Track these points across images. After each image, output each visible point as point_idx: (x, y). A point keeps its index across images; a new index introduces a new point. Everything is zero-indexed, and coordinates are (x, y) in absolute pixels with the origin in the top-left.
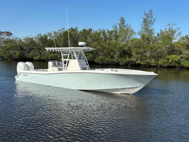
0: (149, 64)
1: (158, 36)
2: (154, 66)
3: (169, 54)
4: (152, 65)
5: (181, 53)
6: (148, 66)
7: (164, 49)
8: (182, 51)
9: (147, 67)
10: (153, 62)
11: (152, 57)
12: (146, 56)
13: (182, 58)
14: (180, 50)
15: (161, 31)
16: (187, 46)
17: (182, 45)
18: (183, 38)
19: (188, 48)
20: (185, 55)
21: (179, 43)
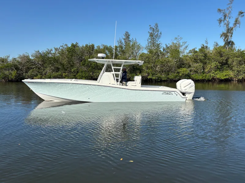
1: (164, 51)
2: (164, 81)
4: (163, 79)
5: (190, 66)
6: (159, 80)
7: (173, 62)
8: (191, 64)
9: (158, 82)
10: (163, 76)
11: (162, 71)
12: (156, 71)
13: (191, 71)
14: (189, 63)
15: (167, 46)
16: (195, 59)
17: (190, 58)
18: (190, 52)
19: (196, 61)
20: (194, 67)
21: (187, 56)
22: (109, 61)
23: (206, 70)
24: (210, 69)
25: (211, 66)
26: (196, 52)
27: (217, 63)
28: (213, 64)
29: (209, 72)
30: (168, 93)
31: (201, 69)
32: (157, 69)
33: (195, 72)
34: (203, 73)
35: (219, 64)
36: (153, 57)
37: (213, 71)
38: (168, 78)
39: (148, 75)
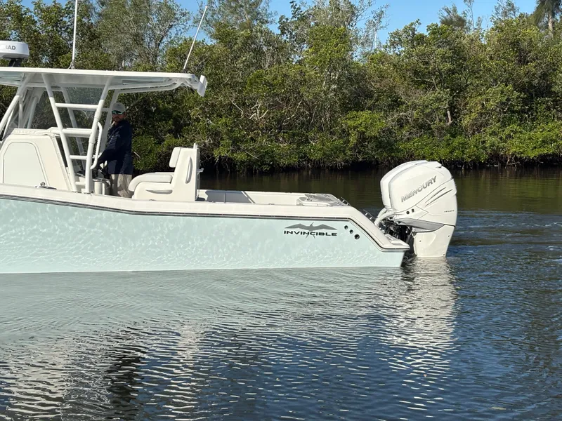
0: (267, 160)
1: (283, 33)
2: (289, 169)
3: (346, 108)
4: (284, 162)
5: (396, 103)
6: (266, 168)
7: (324, 87)
8: (400, 92)
9: (262, 173)
10: (283, 149)
11: (278, 126)
12: (251, 126)
13: (401, 123)
14: (392, 88)
15: (296, 10)
16: (416, 73)
17: (395, 66)
18: (396, 39)
19: (420, 78)
20: (415, 108)
21: (383, 58)
22: (37, 75)
23: (466, 122)
24: (481, 114)
25: (487, 100)
26: (421, 39)
27: (510, 87)
28: (494, 96)
29: (478, 127)
30: (311, 228)
31: (446, 115)
32: (255, 116)
33: (421, 127)
34: (455, 131)
35: (516, 94)
36: (236, 58)
37: (495, 126)
38: (305, 157)
39: (217, 145)
